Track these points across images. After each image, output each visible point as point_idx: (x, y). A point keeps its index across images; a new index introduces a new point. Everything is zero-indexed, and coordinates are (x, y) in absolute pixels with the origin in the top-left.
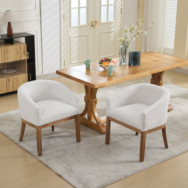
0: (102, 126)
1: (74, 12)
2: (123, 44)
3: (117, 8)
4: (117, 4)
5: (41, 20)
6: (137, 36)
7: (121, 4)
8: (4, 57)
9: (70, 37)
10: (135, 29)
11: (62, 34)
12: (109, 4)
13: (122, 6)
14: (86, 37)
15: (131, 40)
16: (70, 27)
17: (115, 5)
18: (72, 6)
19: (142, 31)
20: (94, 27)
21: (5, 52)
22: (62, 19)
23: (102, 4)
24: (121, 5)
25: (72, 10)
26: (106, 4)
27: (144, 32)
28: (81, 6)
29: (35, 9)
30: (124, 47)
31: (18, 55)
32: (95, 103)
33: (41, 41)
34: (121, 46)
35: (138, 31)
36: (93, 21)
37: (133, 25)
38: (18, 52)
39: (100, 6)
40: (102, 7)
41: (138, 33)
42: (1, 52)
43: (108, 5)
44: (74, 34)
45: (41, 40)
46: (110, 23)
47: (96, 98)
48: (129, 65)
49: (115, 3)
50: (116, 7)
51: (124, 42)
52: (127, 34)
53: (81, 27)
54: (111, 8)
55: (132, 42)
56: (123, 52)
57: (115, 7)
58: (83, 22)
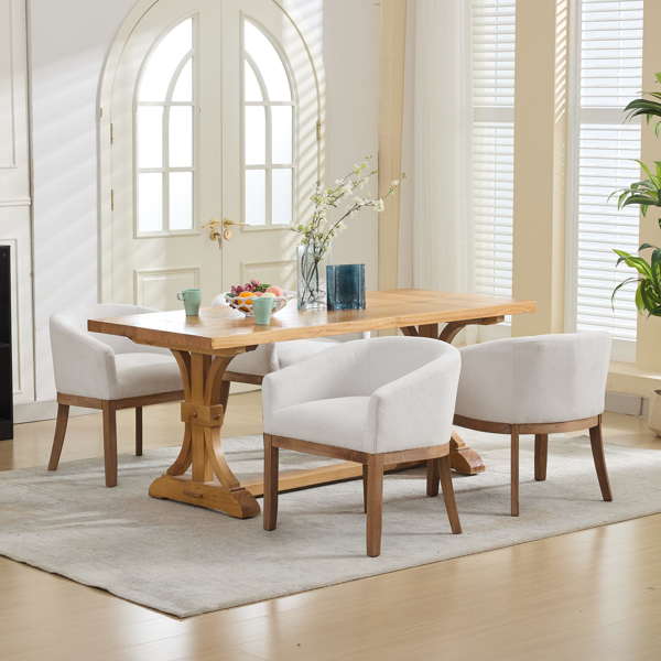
0: (240, 495)
1: (149, 187)
2: (306, 242)
3: (302, 178)
4: (302, 163)
5: (31, 206)
6: (352, 213)
7: (315, 164)
9: (135, 272)
10: (346, 195)
11: (106, 258)
12: (273, 163)
13: (322, 174)
14: (191, 276)
15: (331, 227)
16: (135, 237)
17: (295, 167)
18: (142, 163)
19: (367, 201)
20: (220, 241)
22: (106, 206)
23: (248, 161)
24: (318, 169)
25: (142, 177)
26: (264, 163)
27: (374, 202)
28: (171, 165)
29: (11, 164)
30: (311, 250)
32: (217, 419)
33: (30, 278)
34: (302, 248)
35: (357, 199)
36: (218, 219)
37: (337, 181)
39: (242, 168)
40: (247, 172)
41: (358, 207)
43: (268, 168)
44: (148, 260)
45: (32, 274)
46: (279, 229)
47: (218, 403)
48: (330, 307)
49: (296, 159)
50: (298, 176)
51: (308, 234)
52: (320, 208)
53: (171, 238)
54: (282, 179)
55: (336, 234)
56: (309, 268)
57: (295, 176)
58: (182, 220)
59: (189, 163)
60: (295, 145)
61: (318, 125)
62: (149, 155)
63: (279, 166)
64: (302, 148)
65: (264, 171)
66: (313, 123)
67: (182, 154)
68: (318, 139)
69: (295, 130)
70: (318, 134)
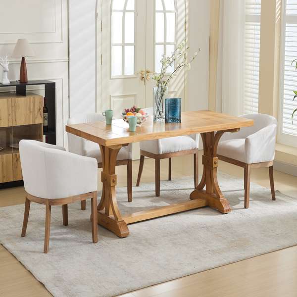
1: (116, 52)
4: (179, 42)
8: (11, 116)
12: (167, 42)
14: (133, 98)
17: (176, 43)
21: (12, 107)
22: (99, 63)
23: (157, 41)
25: (114, 48)
26: (163, 42)
28: (125, 42)
31: (31, 115)
32: (114, 182)
36: (144, 70)
38: (32, 110)
39: (154, 44)
40: (157, 46)
42: (8, 106)
43: (165, 44)
44: (115, 90)
47: (115, 173)
49: (176, 40)
59: (133, 42)
60: (176, 33)
61: (185, 23)
62: (116, 38)
63: (169, 43)
64: (179, 34)
65: (163, 46)
66: (183, 22)
67: (130, 38)
68: (185, 30)
69: (176, 25)
70: (185, 28)
